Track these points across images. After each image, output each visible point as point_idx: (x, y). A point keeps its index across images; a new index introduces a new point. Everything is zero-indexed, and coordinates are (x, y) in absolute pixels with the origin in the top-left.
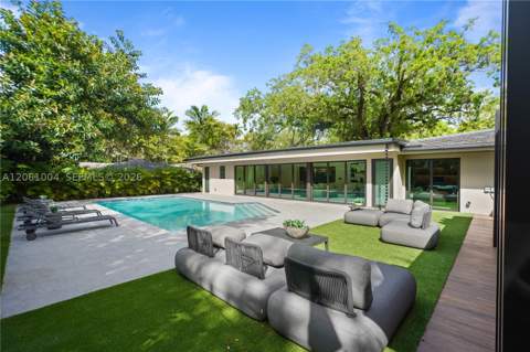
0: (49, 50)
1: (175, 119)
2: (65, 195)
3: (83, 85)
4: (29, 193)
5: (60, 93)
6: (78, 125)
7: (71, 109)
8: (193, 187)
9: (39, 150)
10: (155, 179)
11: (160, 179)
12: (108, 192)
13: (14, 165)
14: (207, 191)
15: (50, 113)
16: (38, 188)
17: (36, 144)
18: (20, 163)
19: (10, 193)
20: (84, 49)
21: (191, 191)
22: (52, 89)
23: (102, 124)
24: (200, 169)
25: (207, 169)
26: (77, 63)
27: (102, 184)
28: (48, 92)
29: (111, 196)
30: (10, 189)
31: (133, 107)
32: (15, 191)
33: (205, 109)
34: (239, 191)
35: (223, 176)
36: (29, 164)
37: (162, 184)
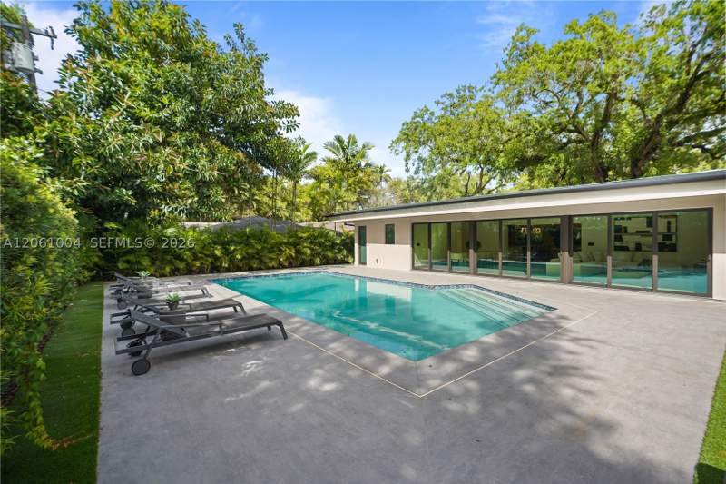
0: (147, 54)
1: (312, 156)
2: (168, 269)
3: (196, 100)
4: (121, 266)
5: (164, 114)
6: (189, 162)
7: (177, 139)
8: (340, 257)
9: (133, 202)
10: (288, 244)
11: (295, 245)
12: (225, 265)
13: (101, 224)
14: (363, 262)
15: (151, 141)
16: (132, 258)
17: (130, 193)
18: (109, 221)
19: (96, 265)
20: (196, 46)
21: (335, 262)
22: (152, 108)
23: (219, 162)
24: (350, 230)
25: (362, 230)
26: (188, 67)
27: (218, 253)
28: (147, 113)
29: (228, 270)
30: (96, 259)
31: (261, 135)
32: (102, 263)
33: (352, 141)
34: (418, 264)
35: (390, 240)
36: (120, 223)
37: (298, 252)
